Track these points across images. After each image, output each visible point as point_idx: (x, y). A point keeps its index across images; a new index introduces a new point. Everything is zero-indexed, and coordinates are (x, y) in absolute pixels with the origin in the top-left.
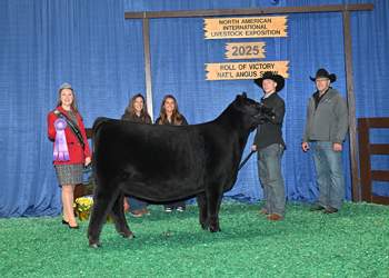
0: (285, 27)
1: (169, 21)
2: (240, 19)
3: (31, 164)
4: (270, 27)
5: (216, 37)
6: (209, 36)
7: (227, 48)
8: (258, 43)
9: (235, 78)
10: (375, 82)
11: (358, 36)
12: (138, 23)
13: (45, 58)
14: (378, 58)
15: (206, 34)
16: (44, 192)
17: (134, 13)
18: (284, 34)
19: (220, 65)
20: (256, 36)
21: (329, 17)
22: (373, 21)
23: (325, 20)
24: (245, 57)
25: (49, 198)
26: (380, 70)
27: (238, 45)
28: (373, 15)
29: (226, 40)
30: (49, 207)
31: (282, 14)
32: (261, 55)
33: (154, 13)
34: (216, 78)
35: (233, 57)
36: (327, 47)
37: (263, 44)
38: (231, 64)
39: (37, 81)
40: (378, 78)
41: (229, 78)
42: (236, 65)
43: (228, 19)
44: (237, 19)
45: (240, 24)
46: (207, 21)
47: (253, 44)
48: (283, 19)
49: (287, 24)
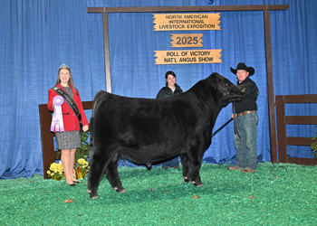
0: (219, 22)
1: (124, 15)
2: (183, 15)
3: (8, 133)
4: (206, 21)
5: (163, 29)
6: (157, 28)
7: (172, 38)
8: (197, 35)
9: (178, 63)
10: (288, 66)
11: (276, 31)
12: (98, 16)
13: (20, 44)
14: (291, 48)
15: (155, 27)
16: (19, 157)
17: (95, 8)
18: (218, 28)
19: (166, 52)
20: (195, 29)
21: (253, 15)
22: (287, 19)
23: (249, 17)
24: (186, 45)
25: (24, 162)
26: (293, 57)
27: (181, 36)
28: (287, 14)
29: (172, 32)
30: (24, 170)
31: (216, 12)
32: (199, 44)
33: (112, 8)
34: (163, 63)
35: (178, 46)
36: (251, 39)
37: (201, 35)
38: (176, 51)
39: (13, 63)
40: (291, 64)
41: (174, 62)
42: (180, 52)
43: (173, 15)
44: (180, 14)
45: (183, 19)
46: (156, 16)
47: (193, 36)
48: (217, 16)
49: (220, 19)
